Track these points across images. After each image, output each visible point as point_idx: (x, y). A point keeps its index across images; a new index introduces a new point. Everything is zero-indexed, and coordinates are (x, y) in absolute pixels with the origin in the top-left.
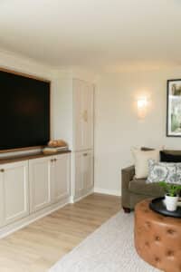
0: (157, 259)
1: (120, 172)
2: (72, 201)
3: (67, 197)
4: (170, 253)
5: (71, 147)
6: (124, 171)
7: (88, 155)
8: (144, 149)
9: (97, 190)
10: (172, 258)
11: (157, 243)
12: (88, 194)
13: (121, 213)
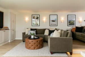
0: (30, 48)
1: (22, 34)
2: (9, 41)
3: (8, 41)
4: (32, 46)
5: (9, 28)
6: (23, 33)
7: (14, 31)
8: (27, 28)
9: (16, 39)
10: (33, 47)
11: (30, 45)
12: (14, 40)
13: (22, 42)
